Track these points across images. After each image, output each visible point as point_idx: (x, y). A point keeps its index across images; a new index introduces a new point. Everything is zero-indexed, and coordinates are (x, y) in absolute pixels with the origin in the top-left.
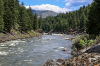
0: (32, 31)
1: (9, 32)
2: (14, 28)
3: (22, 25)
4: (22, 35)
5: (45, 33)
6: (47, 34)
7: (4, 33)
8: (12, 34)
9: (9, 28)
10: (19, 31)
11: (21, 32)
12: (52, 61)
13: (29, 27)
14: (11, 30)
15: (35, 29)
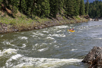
0: (78, 16)
1: (55, 17)
2: (60, 14)
3: (68, 10)
4: (68, 21)
5: (91, 19)
6: (93, 20)
7: (50, 18)
8: (57, 19)
9: (54, 13)
10: (65, 16)
11: (67, 18)
12: (98, 48)
13: (75, 12)
14: (57, 16)
15: (81, 14)
